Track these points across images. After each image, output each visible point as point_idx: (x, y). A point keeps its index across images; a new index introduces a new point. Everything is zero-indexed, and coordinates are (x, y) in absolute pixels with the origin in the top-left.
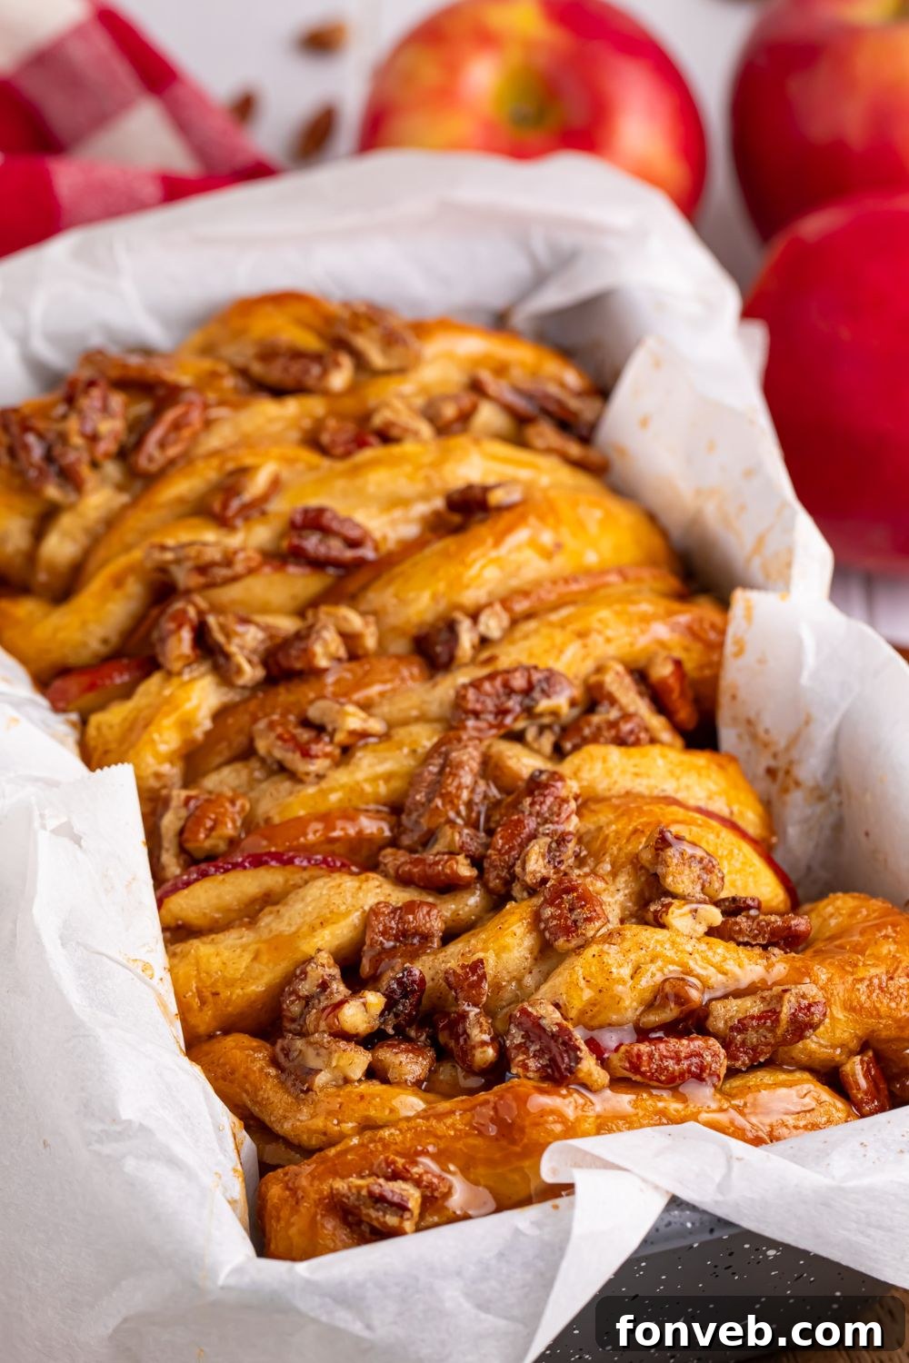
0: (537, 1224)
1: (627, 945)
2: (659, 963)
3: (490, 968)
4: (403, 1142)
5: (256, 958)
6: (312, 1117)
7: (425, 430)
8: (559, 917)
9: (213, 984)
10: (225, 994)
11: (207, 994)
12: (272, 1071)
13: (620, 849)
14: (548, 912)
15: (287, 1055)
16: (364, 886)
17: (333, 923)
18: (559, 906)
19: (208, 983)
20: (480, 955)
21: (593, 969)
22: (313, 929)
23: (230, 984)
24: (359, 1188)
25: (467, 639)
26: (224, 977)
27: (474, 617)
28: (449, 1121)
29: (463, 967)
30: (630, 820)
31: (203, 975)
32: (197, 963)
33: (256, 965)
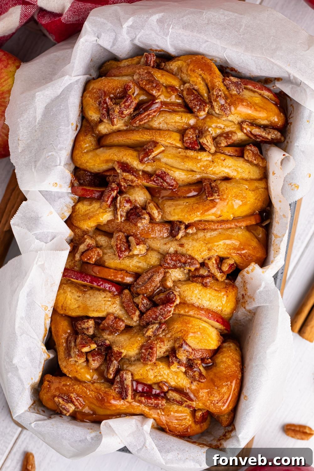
0: (92, 439)
1: (156, 370)
2: (162, 377)
3: (123, 355)
4: (78, 392)
5: (79, 307)
6: (65, 367)
7: (213, 149)
8: (145, 355)
9: (66, 307)
10: (67, 311)
11: (64, 308)
12: (65, 345)
13: (175, 334)
14: (143, 351)
15: (70, 343)
16: (112, 305)
17: (99, 312)
18: (146, 351)
19: (65, 306)
20: (123, 351)
21: (144, 373)
22: (94, 311)
23: (70, 310)
24: (60, 403)
25: (181, 234)
26: (69, 307)
27: (187, 227)
28: (91, 393)
29: (117, 351)
30: (182, 326)
31: (65, 303)
32: (65, 298)
33: (77, 309)
